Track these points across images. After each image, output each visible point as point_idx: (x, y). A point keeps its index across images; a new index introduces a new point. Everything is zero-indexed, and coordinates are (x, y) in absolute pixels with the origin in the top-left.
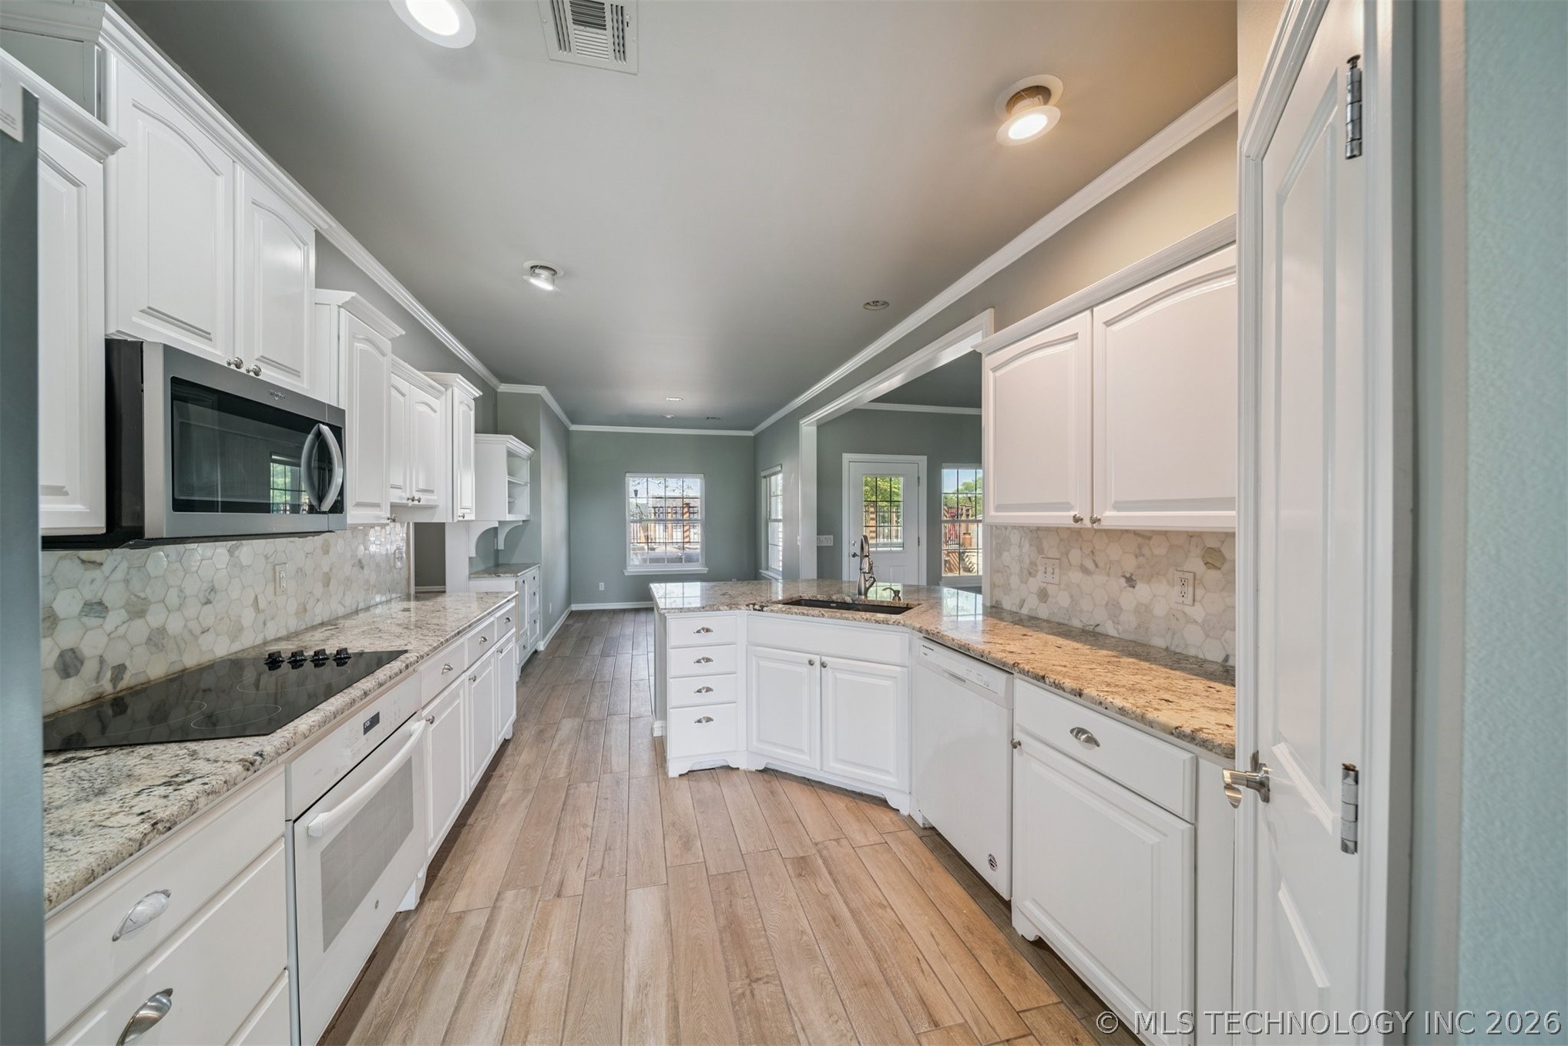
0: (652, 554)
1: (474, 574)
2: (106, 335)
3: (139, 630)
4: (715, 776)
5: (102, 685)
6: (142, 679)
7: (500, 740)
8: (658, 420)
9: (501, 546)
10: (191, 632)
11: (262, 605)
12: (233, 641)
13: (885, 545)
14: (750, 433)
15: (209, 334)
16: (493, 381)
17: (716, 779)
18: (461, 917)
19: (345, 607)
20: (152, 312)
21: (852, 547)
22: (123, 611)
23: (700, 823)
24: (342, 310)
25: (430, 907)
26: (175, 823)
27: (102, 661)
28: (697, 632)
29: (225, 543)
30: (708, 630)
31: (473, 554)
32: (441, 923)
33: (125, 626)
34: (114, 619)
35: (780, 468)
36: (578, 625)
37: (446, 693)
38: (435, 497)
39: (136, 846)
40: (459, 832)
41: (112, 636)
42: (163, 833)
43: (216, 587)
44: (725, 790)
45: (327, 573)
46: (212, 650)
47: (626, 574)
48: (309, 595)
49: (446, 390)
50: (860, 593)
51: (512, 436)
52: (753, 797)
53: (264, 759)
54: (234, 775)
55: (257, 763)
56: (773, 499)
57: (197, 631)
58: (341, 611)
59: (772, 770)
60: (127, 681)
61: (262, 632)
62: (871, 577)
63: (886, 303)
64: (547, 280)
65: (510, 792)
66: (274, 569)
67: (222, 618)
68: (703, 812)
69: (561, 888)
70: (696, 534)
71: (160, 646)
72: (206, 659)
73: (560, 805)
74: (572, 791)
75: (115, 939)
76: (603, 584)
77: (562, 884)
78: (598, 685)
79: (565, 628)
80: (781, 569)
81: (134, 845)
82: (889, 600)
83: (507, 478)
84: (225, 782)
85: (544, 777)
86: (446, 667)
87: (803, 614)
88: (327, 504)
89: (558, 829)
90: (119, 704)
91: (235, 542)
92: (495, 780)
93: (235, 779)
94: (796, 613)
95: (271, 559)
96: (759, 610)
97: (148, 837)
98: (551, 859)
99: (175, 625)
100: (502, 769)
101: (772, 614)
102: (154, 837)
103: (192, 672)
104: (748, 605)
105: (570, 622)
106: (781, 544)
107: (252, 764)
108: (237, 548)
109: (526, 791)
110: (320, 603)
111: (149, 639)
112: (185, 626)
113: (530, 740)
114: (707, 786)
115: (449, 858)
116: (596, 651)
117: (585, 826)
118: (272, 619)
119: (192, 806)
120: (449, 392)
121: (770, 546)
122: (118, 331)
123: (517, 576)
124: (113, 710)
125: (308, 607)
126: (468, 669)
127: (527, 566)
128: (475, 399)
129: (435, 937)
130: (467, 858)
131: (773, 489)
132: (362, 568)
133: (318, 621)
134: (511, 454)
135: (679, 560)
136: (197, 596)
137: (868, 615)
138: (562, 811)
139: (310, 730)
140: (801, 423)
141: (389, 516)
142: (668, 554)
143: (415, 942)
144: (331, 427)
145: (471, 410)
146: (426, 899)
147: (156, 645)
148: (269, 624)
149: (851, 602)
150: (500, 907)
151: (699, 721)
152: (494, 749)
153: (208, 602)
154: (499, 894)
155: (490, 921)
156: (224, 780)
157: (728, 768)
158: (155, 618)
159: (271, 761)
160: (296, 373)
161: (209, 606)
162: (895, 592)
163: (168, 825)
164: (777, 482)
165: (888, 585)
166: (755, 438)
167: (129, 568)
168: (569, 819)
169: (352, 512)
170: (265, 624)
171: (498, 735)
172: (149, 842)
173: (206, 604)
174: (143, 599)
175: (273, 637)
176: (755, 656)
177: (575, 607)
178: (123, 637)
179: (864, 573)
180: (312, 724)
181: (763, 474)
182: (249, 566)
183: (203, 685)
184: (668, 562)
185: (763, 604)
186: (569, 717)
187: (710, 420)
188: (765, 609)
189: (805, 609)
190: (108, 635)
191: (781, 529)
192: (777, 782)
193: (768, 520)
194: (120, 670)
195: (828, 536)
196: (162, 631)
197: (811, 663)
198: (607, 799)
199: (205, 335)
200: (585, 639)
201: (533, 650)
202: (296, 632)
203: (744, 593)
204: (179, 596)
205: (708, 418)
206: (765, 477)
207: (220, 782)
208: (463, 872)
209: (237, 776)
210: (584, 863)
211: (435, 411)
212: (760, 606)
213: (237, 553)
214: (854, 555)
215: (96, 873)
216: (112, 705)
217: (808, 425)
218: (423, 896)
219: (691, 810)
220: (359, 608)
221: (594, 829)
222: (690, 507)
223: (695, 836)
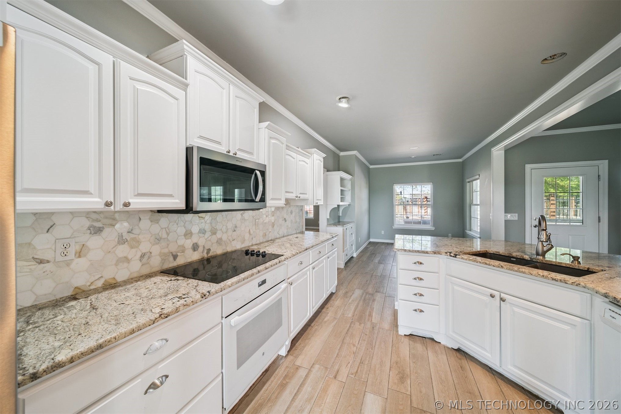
0: (407, 220)
1: (329, 225)
2: (186, 146)
3: (214, 238)
4: (425, 342)
5: (204, 254)
6: (215, 254)
7: (329, 293)
8: (408, 159)
9: (341, 215)
10: (229, 240)
11: (252, 232)
12: (242, 244)
13: (564, 221)
14: (460, 160)
15: (220, 143)
16: (337, 151)
17: (425, 345)
18: (298, 368)
19: (279, 235)
20: (201, 137)
21: (533, 221)
22: (210, 232)
23: (412, 369)
24: (266, 129)
25: (290, 358)
26: (169, 315)
27: (204, 247)
28: (415, 263)
29: (240, 212)
30: (421, 263)
31: (328, 217)
32: (291, 367)
33: (210, 237)
34: (208, 234)
35: (478, 177)
36: (371, 248)
37: (300, 273)
38: (307, 196)
39: (152, 322)
40: (307, 328)
41: (207, 239)
42: (164, 319)
43: (237, 226)
44: (430, 354)
45: (273, 223)
46: (235, 246)
47: (393, 228)
48: (267, 230)
49: (311, 155)
50: (538, 254)
51: (341, 172)
52: (448, 365)
53: (210, 294)
54: (196, 299)
55: (207, 295)
56: (474, 194)
57: (231, 240)
58: (278, 236)
59: (463, 351)
60: (211, 254)
61: (252, 241)
62: (549, 244)
63: (565, 54)
64: (345, 102)
65: (329, 317)
66: (255, 221)
67: (239, 236)
68: (414, 363)
69: (337, 374)
70: (429, 210)
71: (220, 244)
72: (234, 249)
73: (346, 330)
74: (352, 325)
75: (145, 354)
76: (383, 231)
77: (338, 371)
78: (374, 276)
79: (366, 248)
80: (479, 231)
81: (151, 322)
82: (568, 262)
83: (340, 188)
84: (192, 302)
85: (343, 314)
86: (300, 262)
87: (486, 264)
88: (258, 199)
89: (343, 342)
90: (208, 260)
91: (243, 211)
92: (325, 309)
93: (197, 301)
94: (480, 262)
95: (254, 218)
96: (453, 257)
97: (157, 320)
98: (336, 357)
99: (225, 238)
100: (328, 305)
101: (462, 260)
102: (160, 320)
103: (230, 252)
104: (446, 253)
105: (369, 246)
106: (479, 217)
107: (205, 295)
108: (244, 213)
109: (335, 318)
110: (271, 233)
111: (217, 241)
112: (228, 238)
113: (342, 295)
114: (419, 347)
115: (302, 338)
116: (376, 260)
117: (354, 345)
118: (255, 237)
119: (177, 309)
120: (313, 156)
121: (472, 218)
122: (190, 144)
123: (343, 227)
124: (207, 262)
125: (266, 234)
126: (311, 264)
127: (349, 223)
128: (324, 158)
129: (287, 373)
130: (307, 341)
131: (474, 188)
132: (286, 221)
133: (270, 239)
134: (342, 180)
135: (419, 223)
136: (231, 229)
137: (546, 273)
138: (346, 334)
139: (232, 284)
140: (493, 150)
141: (285, 203)
142: (413, 220)
143: (280, 372)
144: (260, 171)
145: (322, 162)
146: (290, 353)
147: (219, 243)
148: (253, 239)
149: (529, 259)
150: (312, 371)
151: (416, 310)
152: (325, 297)
153: (235, 231)
154: (313, 364)
155: (307, 376)
156: (192, 301)
157: (432, 339)
158: (219, 235)
159: (213, 295)
160: (251, 153)
161: (235, 232)
162: (573, 257)
163: (166, 316)
164: (477, 184)
165: (567, 250)
166: (463, 163)
167: (212, 219)
168: (348, 339)
169: (269, 202)
170: (252, 239)
171: (328, 291)
172: (157, 321)
173: (234, 231)
174: (216, 229)
175: (255, 243)
176: (451, 283)
177: (372, 240)
178: (210, 240)
179: (542, 242)
180: (233, 282)
181: (468, 180)
182: (247, 220)
183: (233, 257)
184: (414, 223)
185: (457, 253)
186: (359, 289)
187: (436, 156)
188: (458, 256)
189: (488, 261)
190: (206, 239)
191: (479, 209)
192: (466, 361)
193: (471, 204)
194: (209, 250)
195: (515, 214)
196: (221, 239)
197: (492, 296)
198: (366, 335)
199: (219, 143)
200: (373, 254)
201: (351, 256)
202: (262, 242)
203: (446, 245)
204: (226, 229)
205: (434, 155)
206: (469, 182)
207: (190, 301)
208: (304, 347)
209: (197, 300)
210: (349, 365)
211: (307, 164)
212: (455, 254)
213: (244, 215)
214: (535, 227)
215: (134, 331)
216: (207, 261)
217: (497, 151)
218: (289, 352)
219: (408, 358)
220: (284, 235)
221: (358, 349)
222: (427, 198)
223: (407, 375)
